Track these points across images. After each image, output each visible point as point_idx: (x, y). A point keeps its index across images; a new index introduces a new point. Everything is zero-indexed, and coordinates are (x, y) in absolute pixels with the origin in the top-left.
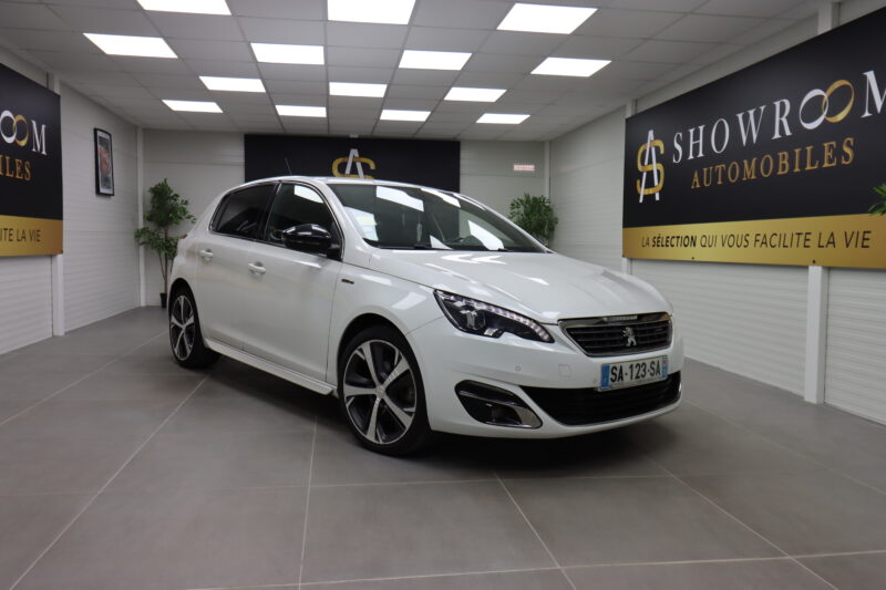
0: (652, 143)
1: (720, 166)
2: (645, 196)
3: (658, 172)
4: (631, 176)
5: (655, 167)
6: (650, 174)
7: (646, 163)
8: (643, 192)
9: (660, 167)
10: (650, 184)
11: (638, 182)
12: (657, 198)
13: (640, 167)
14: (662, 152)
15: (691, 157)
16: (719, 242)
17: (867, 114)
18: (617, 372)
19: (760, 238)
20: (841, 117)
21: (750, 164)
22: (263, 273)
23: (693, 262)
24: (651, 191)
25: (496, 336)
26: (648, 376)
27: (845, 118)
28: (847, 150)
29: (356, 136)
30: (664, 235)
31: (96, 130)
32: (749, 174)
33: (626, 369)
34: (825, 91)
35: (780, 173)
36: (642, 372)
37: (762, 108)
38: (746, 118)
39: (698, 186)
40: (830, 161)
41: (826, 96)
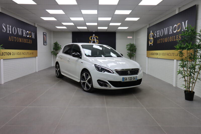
0: (151, 34)
2: (150, 44)
4: (148, 40)
5: (152, 38)
6: (151, 40)
8: (150, 43)
10: (151, 42)
12: (152, 45)
17: (183, 30)
18: (126, 79)
20: (179, 30)
22: (70, 61)
25: (104, 72)
27: (180, 31)
28: (180, 37)
30: (153, 53)
34: (177, 25)
35: (170, 41)
37: (168, 28)
40: (177, 39)
41: (177, 26)
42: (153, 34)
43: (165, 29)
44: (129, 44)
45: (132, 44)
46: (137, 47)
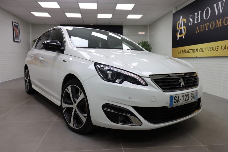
0: (182, 20)
1: (207, 24)
3: (184, 29)
4: (175, 32)
5: (183, 27)
6: (181, 30)
7: (180, 27)
9: (185, 27)
10: (181, 33)
11: (177, 33)
13: (178, 28)
14: (185, 22)
15: (196, 22)
16: (207, 50)
19: (223, 47)
21: (219, 21)
23: (197, 58)
24: (181, 36)
26: (190, 100)
29: (92, 25)
31: (13, 22)
32: (218, 25)
33: (181, 97)
36: (187, 98)
38: (217, 6)
39: (198, 32)
42: (185, 20)
43: (215, 5)
44: (142, 42)
45: (145, 42)
46: (151, 46)
